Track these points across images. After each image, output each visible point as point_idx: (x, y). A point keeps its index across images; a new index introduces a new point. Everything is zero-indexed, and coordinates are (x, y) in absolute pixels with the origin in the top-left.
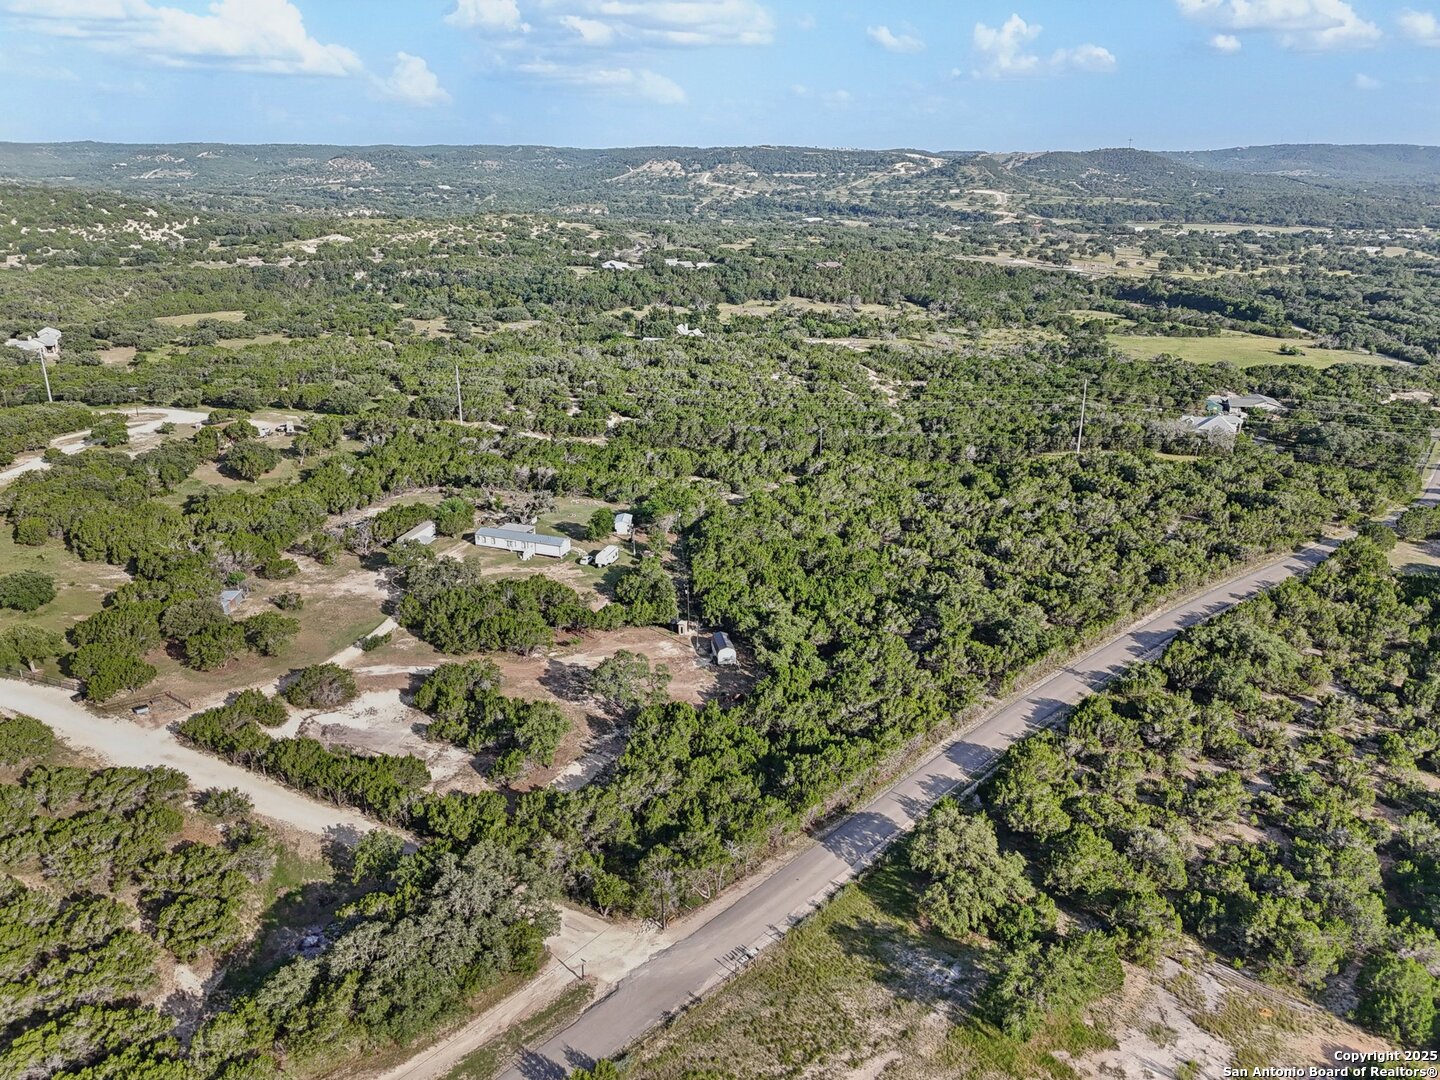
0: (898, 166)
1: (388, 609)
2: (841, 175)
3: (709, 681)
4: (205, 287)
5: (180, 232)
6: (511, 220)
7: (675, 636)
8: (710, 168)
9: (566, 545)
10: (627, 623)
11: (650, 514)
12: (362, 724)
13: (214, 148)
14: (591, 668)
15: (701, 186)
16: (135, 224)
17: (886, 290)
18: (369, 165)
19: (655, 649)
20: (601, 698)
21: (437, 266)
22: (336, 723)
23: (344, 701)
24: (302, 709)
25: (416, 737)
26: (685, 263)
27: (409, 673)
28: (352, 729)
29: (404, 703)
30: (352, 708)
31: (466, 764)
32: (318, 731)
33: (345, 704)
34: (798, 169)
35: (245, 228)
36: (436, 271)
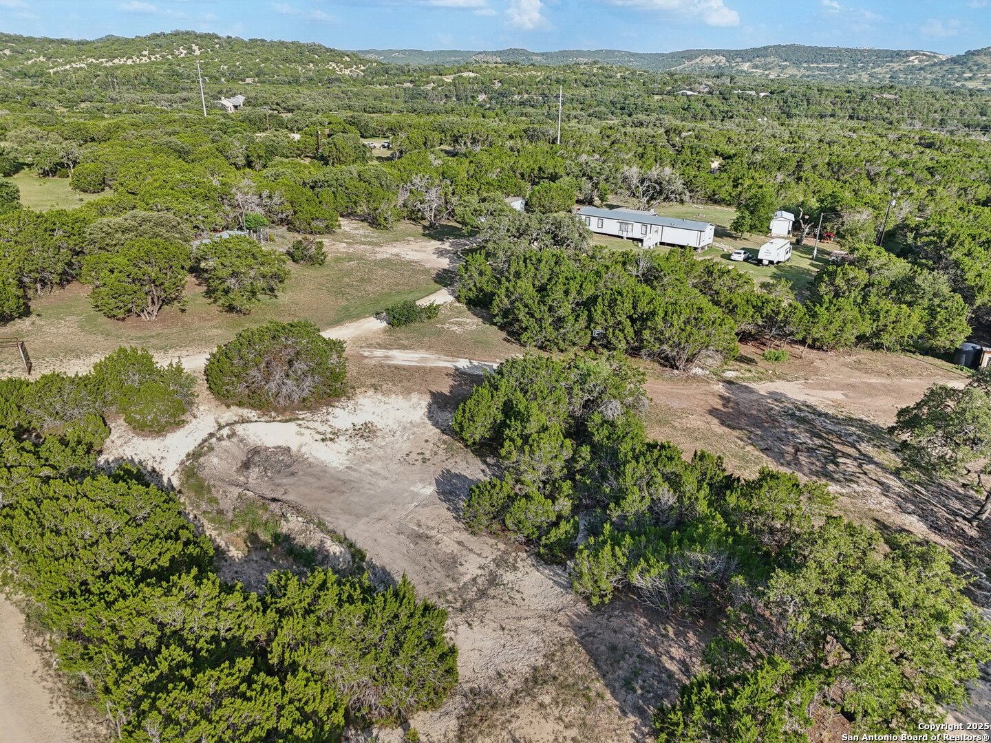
0: (912, 58)
1: (445, 279)
2: (860, 65)
5: (363, 71)
8: (749, 61)
15: (742, 71)
21: (541, 92)
22: (283, 444)
23: (316, 402)
24: (228, 406)
25: (443, 510)
26: (750, 92)
27: (457, 369)
28: (310, 465)
29: (436, 424)
30: (330, 417)
31: (569, 634)
32: (234, 457)
33: (317, 409)
34: (823, 61)
35: (407, 69)
36: (540, 95)
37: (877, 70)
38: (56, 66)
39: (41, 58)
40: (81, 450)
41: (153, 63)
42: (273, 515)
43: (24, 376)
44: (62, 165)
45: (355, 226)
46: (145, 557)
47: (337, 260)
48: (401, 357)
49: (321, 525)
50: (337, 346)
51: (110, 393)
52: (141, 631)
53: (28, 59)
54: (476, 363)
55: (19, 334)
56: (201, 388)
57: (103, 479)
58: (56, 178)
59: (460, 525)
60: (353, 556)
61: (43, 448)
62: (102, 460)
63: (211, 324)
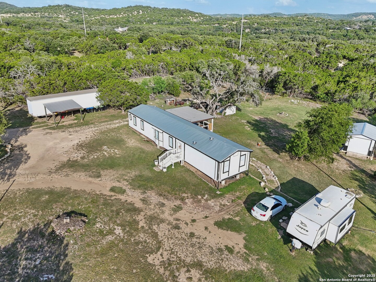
16: (191, 17)
36: (274, 29)
41: (123, 17)
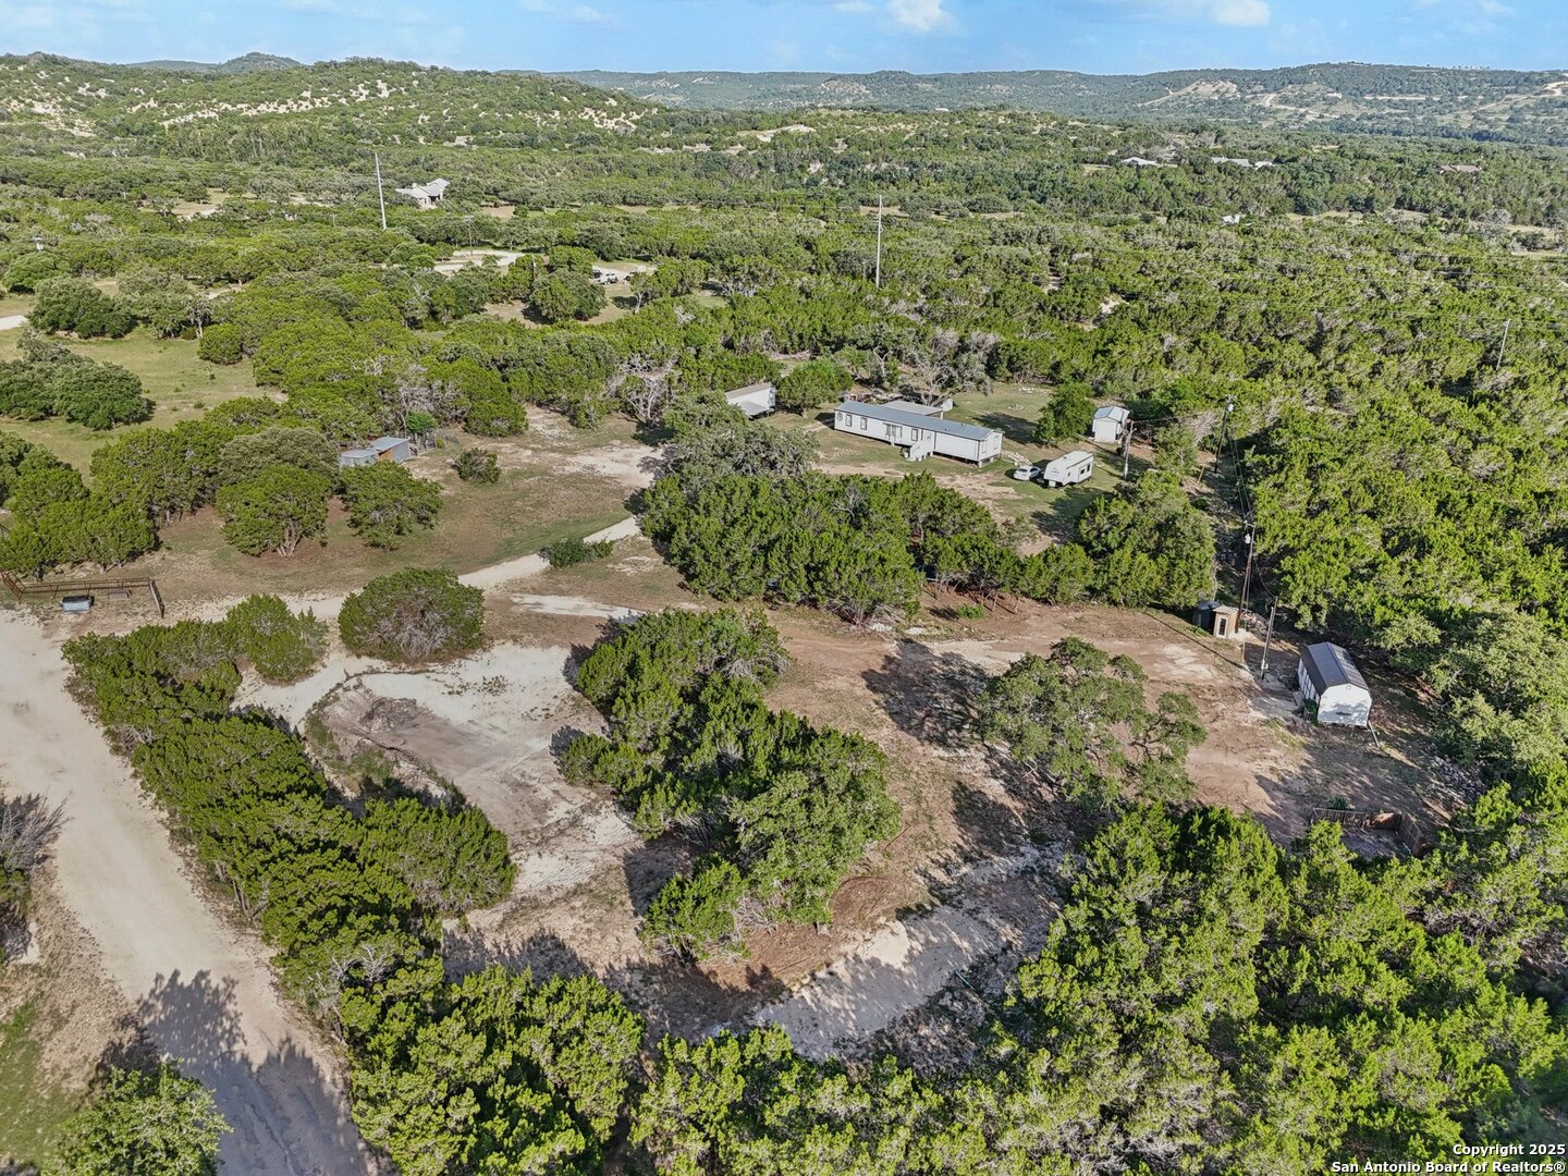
0: (1550, 86)
1: (637, 504)
2: (1462, 98)
3: (1288, 757)
4: (642, 172)
5: (634, 122)
6: (1011, 116)
7: (1205, 638)
8: (1276, 90)
9: (994, 442)
10: (1093, 592)
11: (1166, 410)
12: (457, 712)
13: (711, 75)
14: (993, 672)
15: (1261, 108)
16: (592, 113)
17: (1551, 207)
18: (863, 88)
19: (1153, 658)
20: (1003, 749)
21: (908, 159)
22: (410, 697)
23: (450, 653)
24: (359, 656)
25: (551, 764)
26: (1239, 161)
27: (611, 620)
28: (434, 717)
29: (570, 680)
30: (461, 670)
31: (617, 862)
32: (359, 708)
33: (449, 661)
34: (1400, 91)
35: (703, 119)
36: (906, 164)
37: (1490, 106)
38: (173, 116)
39: (152, 104)
40: (215, 696)
41: (317, 112)
42: (387, 761)
43: (156, 621)
44: (187, 323)
45: (551, 422)
46: (268, 783)
47: (515, 475)
48: (554, 605)
49: (432, 774)
50: (475, 594)
51: (242, 641)
52: (261, 831)
53: (132, 104)
54: (635, 613)
55: (149, 571)
56: (334, 638)
57: (235, 720)
58: (180, 339)
59: (562, 777)
60: (453, 799)
61: (183, 693)
62: (233, 707)
63: (352, 561)
